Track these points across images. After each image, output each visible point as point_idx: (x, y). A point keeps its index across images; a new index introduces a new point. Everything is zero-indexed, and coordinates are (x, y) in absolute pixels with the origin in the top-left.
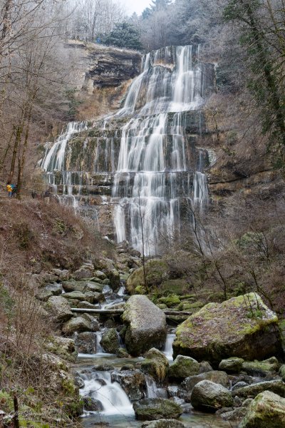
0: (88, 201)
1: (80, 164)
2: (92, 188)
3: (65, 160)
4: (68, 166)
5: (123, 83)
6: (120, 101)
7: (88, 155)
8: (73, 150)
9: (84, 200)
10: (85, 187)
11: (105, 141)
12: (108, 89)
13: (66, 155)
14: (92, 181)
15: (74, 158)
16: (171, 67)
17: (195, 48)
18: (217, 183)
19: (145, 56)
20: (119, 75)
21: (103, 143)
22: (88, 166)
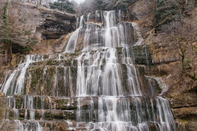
0: (54, 126)
1: (40, 89)
2: (55, 112)
3: (25, 85)
4: (28, 91)
5: (62, 37)
6: (62, 48)
7: (48, 81)
8: (33, 76)
9: (49, 125)
10: (48, 111)
11: (63, 69)
12: (51, 40)
13: (26, 80)
14: (55, 105)
15: (34, 83)
16: (100, 24)
17: (117, 12)
18: (181, 107)
19: (80, 18)
20: (60, 30)
21: (61, 71)
22: (48, 91)
